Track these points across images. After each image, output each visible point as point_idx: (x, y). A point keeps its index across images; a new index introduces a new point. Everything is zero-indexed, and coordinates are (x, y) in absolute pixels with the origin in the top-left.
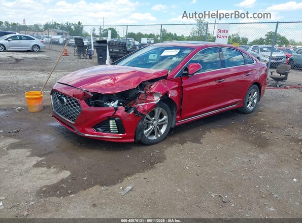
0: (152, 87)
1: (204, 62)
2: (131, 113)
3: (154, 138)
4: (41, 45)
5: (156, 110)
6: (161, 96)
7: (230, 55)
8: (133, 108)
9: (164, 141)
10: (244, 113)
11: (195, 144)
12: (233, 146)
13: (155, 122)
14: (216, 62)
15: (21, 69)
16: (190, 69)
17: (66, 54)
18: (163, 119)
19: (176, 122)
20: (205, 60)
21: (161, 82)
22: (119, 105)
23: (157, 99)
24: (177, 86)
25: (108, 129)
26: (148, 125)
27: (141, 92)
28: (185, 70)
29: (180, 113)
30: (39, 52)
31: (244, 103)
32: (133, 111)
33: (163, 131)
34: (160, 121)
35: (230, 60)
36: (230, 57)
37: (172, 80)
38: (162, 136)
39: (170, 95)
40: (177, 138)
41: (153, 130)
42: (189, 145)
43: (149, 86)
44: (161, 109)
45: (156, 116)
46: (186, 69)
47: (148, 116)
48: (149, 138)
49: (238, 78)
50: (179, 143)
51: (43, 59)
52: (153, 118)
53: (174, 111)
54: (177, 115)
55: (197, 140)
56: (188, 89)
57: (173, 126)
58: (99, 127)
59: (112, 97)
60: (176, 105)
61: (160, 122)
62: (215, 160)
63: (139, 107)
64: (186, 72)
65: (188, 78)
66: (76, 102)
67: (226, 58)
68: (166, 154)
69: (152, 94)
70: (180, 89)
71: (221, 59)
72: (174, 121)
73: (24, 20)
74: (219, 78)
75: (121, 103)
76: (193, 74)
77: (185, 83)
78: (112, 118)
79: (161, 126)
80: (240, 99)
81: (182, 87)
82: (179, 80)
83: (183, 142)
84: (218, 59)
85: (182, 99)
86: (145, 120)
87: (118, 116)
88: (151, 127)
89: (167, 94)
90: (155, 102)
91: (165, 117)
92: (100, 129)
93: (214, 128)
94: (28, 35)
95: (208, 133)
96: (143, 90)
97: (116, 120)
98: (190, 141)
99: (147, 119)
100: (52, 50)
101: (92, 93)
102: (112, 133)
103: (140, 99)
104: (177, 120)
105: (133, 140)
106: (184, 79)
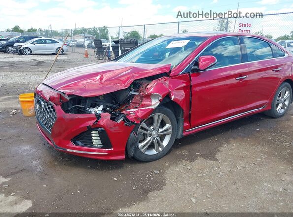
0: (149, 86)
1: (225, 55)
2: (119, 121)
3: (153, 152)
4: (65, 48)
5: (156, 117)
6: (160, 98)
7: (253, 48)
8: (121, 115)
9: (168, 156)
10: (273, 118)
11: (209, 161)
12: (260, 164)
13: (154, 132)
14: (237, 56)
15: (38, 71)
16: (201, 63)
17: (87, 56)
18: (165, 128)
19: (184, 131)
20: (225, 53)
21: (162, 80)
22: (104, 110)
23: (155, 103)
24: (184, 85)
25: (89, 142)
26: (145, 136)
27: (134, 93)
28: (194, 65)
29: (188, 119)
30: (62, 54)
31: (272, 105)
32: (122, 119)
33: (165, 143)
34: (161, 130)
35: (253, 53)
36: (253, 50)
37: (176, 77)
38: (164, 150)
39: (173, 98)
40: (184, 152)
41: (152, 142)
42: (199, 162)
43: (144, 86)
44: (161, 115)
45: (155, 124)
46: (196, 63)
47: (144, 125)
48: (146, 153)
49: (263, 75)
50: (187, 160)
51: (64, 61)
52: (152, 127)
53: (180, 118)
54: (185, 121)
55: (211, 156)
56: (198, 89)
57: (179, 137)
58: (79, 140)
59: (97, 100)
60: (183, 110)
61: (161, 132)
62: (234, 187)
63: (129, 114)
64: (196, 67)
65: (198, 75)
66: (52, 107)
67: (248, 51)
68: (167, 176)
69: (148, 96)
70: (188, 89)
71: (243, 52)
72: (181, 130)
73: (50, 25)
74: (241, 75)
75: (108, 109)
76: (205, 69)
77: (194, 81)
78: (95, 127)
79: (162, 138)
80: (268, 101)
81: (191, 86)
82: (187, 78)
83: (192, 158)
84: (239, 53)
85: (190, 102)
86: (140, 130)
87: (102, 126)
88: (149, 138)
89: (168, 96)
90: (153, 107)
91: (168, 126)
92: (79, 143)
93: (234, 138)
94: (53, 39)
95: (226, 145)
96: (137, 91)
97: (98, 131)
98: (201, 156)
99: (142, 128)
100: (75, 52)
101: (69, 95)
102: (95, 147)
103: (134, 103)
104: (185, 128)
105: (124, 157)
106: (193, 76)
